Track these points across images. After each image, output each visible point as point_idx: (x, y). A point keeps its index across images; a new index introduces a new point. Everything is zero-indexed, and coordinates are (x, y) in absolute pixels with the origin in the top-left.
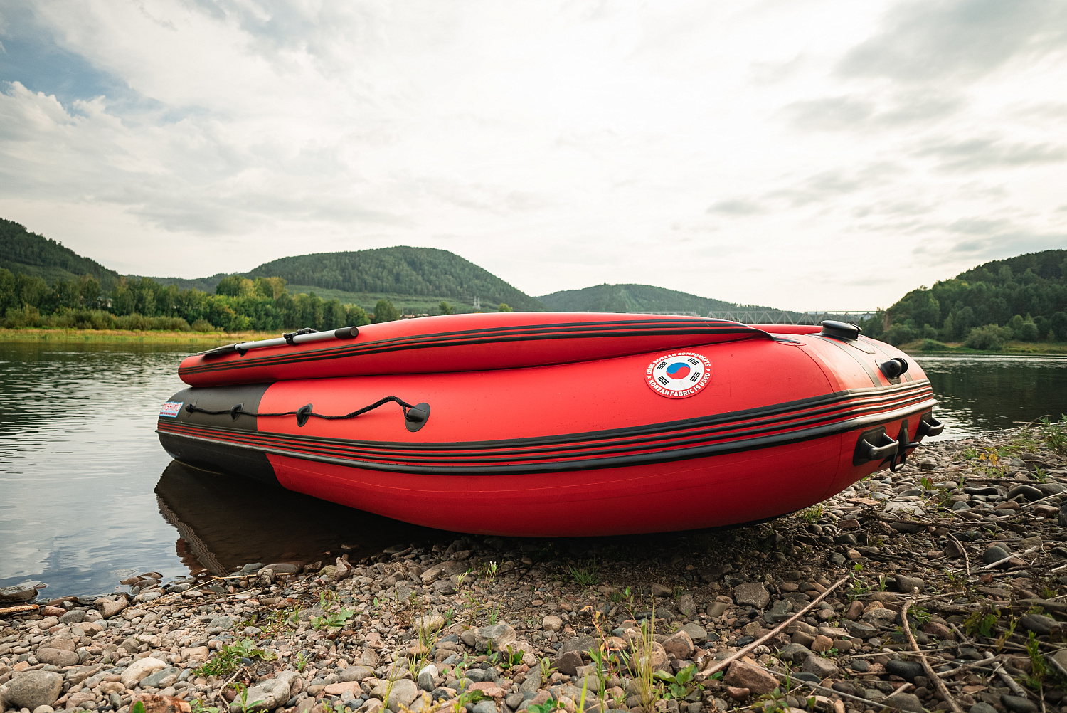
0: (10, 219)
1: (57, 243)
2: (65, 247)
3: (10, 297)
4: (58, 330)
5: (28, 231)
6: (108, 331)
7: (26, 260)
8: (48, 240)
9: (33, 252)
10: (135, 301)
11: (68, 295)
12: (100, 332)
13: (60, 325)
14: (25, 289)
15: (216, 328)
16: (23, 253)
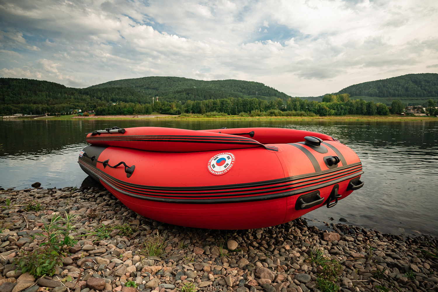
0: (260, 82)
1: (273, 88)
2: (276, 89)
3: (257, 107)
4: (265, 117)
5: (265, 85)
6: (279, 117)
7: (265, 95)
8: (270, 87)
9: (266, 92)
10: (294, 106)
11: (273, 105)
12: (277, 117)
13: (265, 115)
14: (261, 104)
15: (316, 115)
16: (264, 92)
